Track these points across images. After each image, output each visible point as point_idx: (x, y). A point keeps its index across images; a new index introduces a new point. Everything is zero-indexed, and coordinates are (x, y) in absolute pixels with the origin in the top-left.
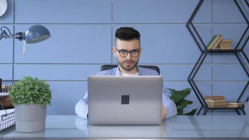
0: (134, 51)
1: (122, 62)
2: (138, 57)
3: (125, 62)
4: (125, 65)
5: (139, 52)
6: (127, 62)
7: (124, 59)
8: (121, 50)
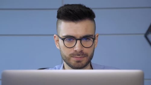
0: (87, 37)
1: (67, 56)
2: (93, 47)
3: (72, 55)
4: (73, 61)
5: (94, 39)
6: (75, 56)
7: (72, 51)
8: (65, 36)
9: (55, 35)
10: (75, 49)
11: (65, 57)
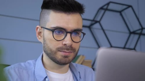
6: (64, 50)
7: (60, 45)
8: (54, 28)
9: (38, 26)
10: (64, 43)
11: (51, 50)
